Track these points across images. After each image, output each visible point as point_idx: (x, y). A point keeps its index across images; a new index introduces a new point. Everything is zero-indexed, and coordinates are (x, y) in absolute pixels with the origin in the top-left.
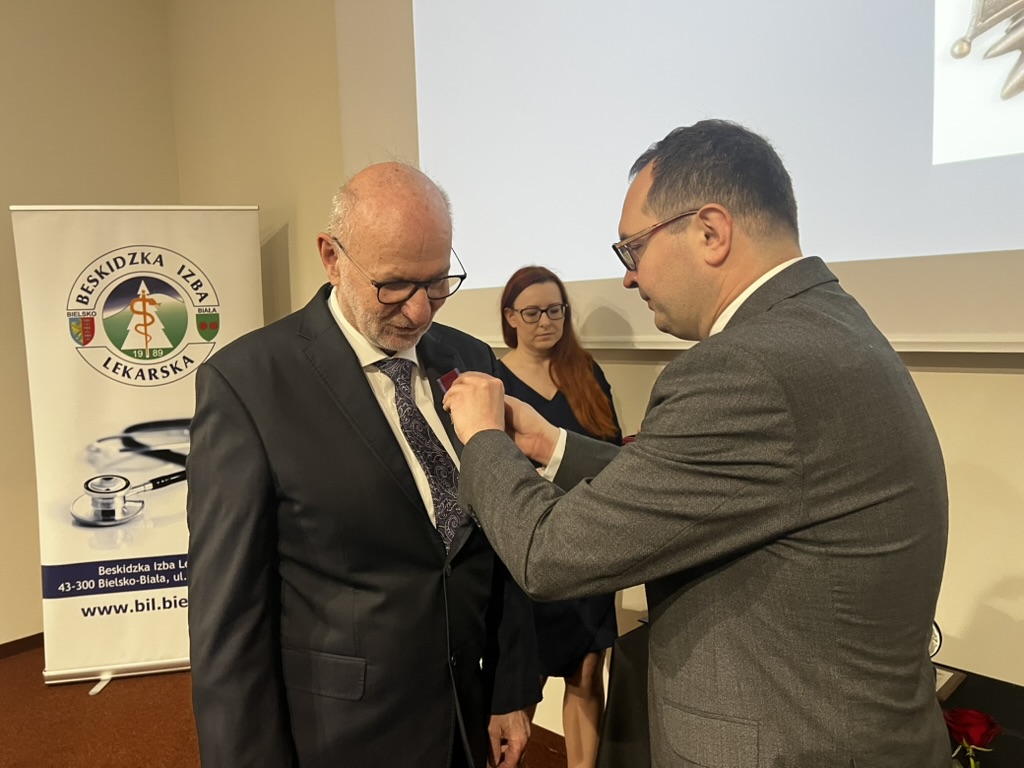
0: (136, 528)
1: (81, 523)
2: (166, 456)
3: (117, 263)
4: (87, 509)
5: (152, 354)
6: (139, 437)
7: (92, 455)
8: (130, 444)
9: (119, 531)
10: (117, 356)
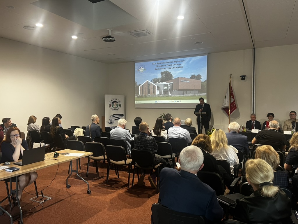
0: (113, 124)
1: (109, 123)
2: (116, 117)
3: (113, 100)
4: (109, 122)
5: (115, 108)
6: (114, 115)
7: (110, 117)
8: (113, 116)
9: (112, 124)
10: (113, 108)
